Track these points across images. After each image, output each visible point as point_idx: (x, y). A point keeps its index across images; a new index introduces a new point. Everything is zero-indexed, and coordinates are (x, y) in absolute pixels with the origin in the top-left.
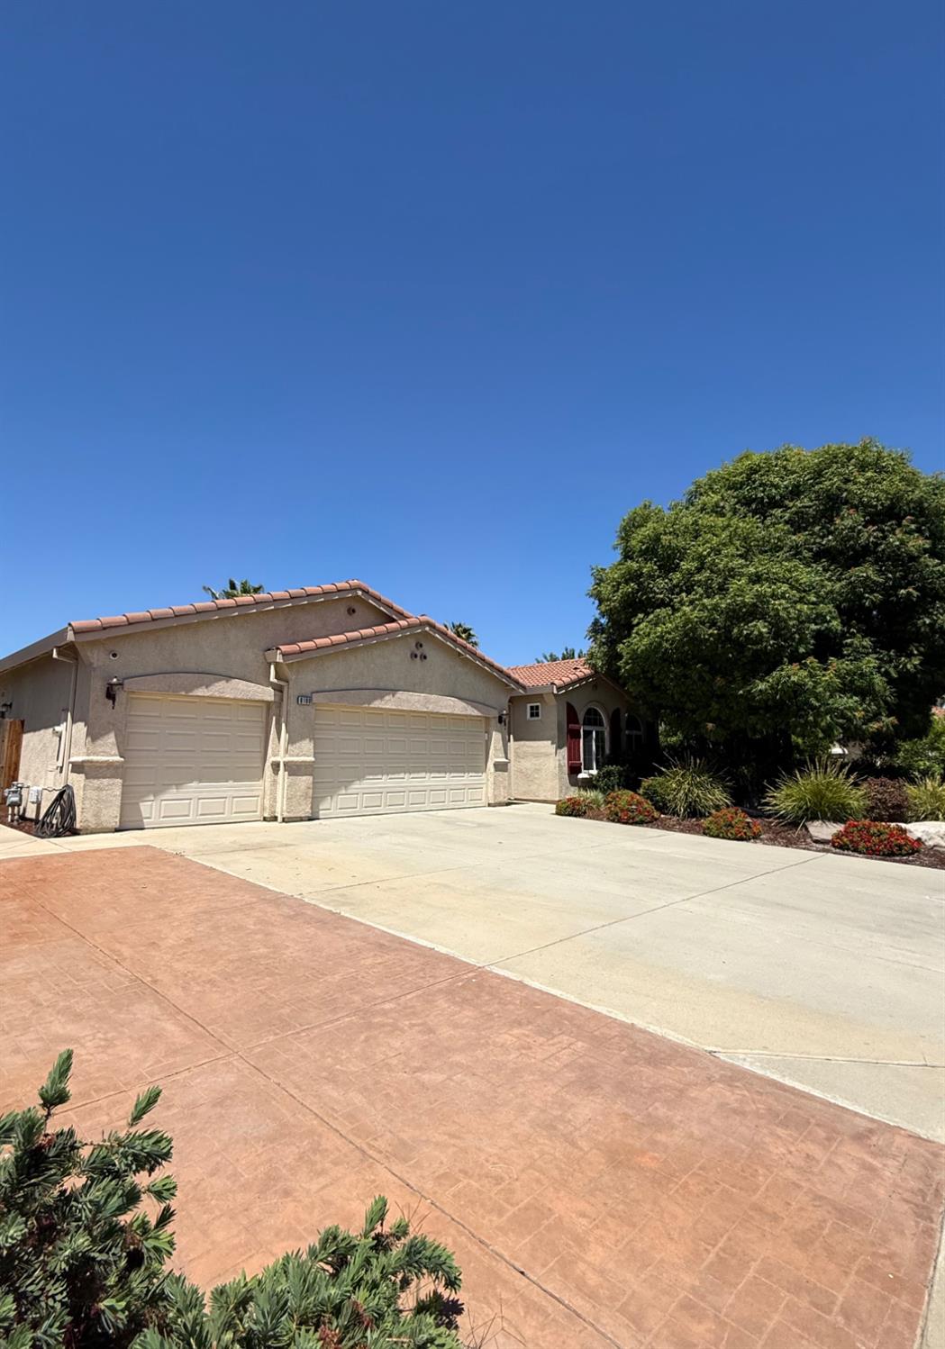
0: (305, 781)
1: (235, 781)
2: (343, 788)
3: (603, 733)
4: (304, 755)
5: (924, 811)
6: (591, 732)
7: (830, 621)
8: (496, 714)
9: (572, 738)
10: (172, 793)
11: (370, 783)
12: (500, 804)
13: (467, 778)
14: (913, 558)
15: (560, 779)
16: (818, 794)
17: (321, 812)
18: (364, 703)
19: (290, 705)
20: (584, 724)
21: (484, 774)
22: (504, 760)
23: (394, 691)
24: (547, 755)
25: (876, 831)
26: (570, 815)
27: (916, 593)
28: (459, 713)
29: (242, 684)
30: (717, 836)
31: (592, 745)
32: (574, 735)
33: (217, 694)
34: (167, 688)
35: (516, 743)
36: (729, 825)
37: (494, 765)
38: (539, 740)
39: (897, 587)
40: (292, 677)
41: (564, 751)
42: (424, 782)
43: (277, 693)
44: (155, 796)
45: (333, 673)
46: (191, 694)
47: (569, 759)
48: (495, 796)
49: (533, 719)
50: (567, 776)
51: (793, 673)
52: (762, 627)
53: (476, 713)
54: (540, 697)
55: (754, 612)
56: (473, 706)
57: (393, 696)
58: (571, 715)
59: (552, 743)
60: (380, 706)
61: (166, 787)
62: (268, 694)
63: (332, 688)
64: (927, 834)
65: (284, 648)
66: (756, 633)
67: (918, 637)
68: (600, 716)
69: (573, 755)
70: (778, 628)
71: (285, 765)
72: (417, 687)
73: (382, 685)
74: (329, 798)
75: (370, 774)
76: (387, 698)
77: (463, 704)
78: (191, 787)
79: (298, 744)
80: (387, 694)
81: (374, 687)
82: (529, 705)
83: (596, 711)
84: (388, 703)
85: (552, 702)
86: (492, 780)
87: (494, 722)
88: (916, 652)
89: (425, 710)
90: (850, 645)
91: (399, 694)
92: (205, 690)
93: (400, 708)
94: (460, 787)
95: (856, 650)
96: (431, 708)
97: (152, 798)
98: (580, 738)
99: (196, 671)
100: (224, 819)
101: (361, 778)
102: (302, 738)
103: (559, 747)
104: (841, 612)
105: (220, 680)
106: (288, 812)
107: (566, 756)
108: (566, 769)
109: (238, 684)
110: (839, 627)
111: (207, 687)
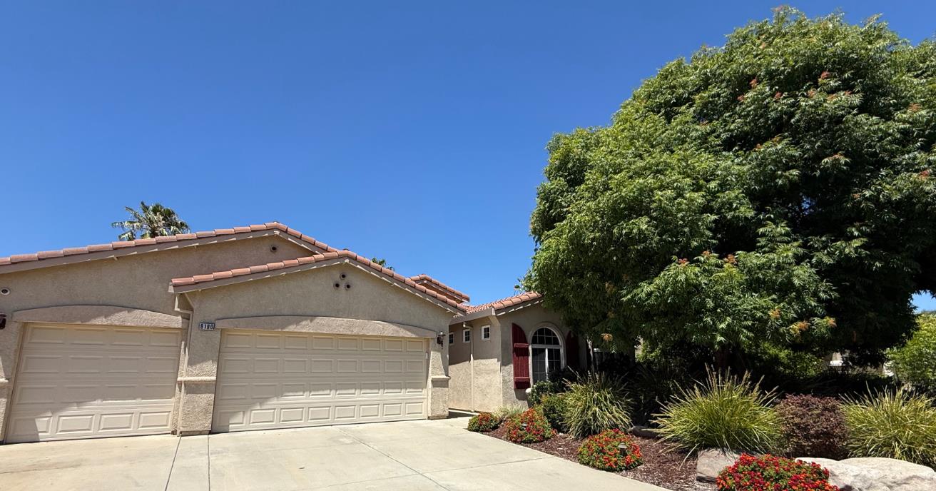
0: (206, 399)
1: (143, 399)
2: (258, 404)
3: (558, 351)
4: (205, 375)
5: (873, 441)
6: (544, 350)
7: (737, 208)
8: (435, 336)
9: (517, 356)
10: (74, 410)
11: (291, 399)
12: (439, 417)
13: (405, 394)
14: (838, 120)
15: (505, 394)
16: (713, 417)
17: (230, 426)
18: (278, 328)
19: (195, 331)
20: (534, 342)
21: (424, 389)
22: (445, 377)
23: (313, 316)
24: (495, 372)
25: (772, 473)
26: (477, 431)
27: (843, 160)
28: (390, 335)
29: (146, 315)
30: (587, 464)
31: (544, 362)
32: (522, 353)
33: (117, 323)
34: (61, 319)
35: (476, 361)
36: (601, 451)
37: (432, 381)
38: (487, 358)
39: (818, 158)
40: (195, 307)
41: (511, 368)
42: (353, 397)
43: (184, 320)
44: (53, 413)
45: (244, 301)
46: (87, 323)
47: (516, 375)
48: (433, 410)
49: (487, 339)
50: (513, 391)
51: (680, 271)
52: (643, 224)
53: (409, 334)
54: (485, 320)
55: (635, 207)
56: (406, 329)
57: (311, 321)
58: (518, 334)
59: (498, 361)
60: (295, 330)
61: (65, 405)
62: (177, 322)
63: (240, 315)
64: (864, 479)
65: (175, 281)
66: (635, 231)
67: (858, 215)
68: (554, 334)
69: (520, 370)
70: (663, 221)
71: (185, 385)
72: (341, 313)
73: (299, 312)
74: (242, 413)
75: (289, 392)
76: (304, 323)
77: (395, 327)
78: (91, 405)
79: (198, 366)
80: (303, 320)
81: (289, 313)
82: (483, 328)
83: (549, 332)
84: (306, 327)
85: (497, 323)
86: (430, 394)
87: (433, 343)
88: (856, 233)
89: (350, 333)
90: (763, 235)
91: (318, 320)
92: (104, 319)
93: (319, 331)
94: (397, 402)
95: (771, 239)
96: (356, 331)
97: (50, 415)
98: (528, 355)
99: (97, 303)
100: (130, 432)
101: (279, 394)
102: (204, 360)
103: (504, 364)
104: (751, 195)
105: (121, 311)
106: (184, 427)
107: (512, 372)
108: (512, 385)
109: (141, 314)
110: (751, 214)
111: (105, 318)
